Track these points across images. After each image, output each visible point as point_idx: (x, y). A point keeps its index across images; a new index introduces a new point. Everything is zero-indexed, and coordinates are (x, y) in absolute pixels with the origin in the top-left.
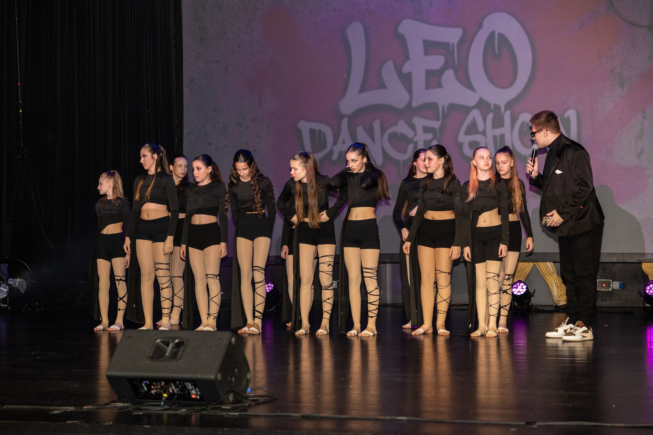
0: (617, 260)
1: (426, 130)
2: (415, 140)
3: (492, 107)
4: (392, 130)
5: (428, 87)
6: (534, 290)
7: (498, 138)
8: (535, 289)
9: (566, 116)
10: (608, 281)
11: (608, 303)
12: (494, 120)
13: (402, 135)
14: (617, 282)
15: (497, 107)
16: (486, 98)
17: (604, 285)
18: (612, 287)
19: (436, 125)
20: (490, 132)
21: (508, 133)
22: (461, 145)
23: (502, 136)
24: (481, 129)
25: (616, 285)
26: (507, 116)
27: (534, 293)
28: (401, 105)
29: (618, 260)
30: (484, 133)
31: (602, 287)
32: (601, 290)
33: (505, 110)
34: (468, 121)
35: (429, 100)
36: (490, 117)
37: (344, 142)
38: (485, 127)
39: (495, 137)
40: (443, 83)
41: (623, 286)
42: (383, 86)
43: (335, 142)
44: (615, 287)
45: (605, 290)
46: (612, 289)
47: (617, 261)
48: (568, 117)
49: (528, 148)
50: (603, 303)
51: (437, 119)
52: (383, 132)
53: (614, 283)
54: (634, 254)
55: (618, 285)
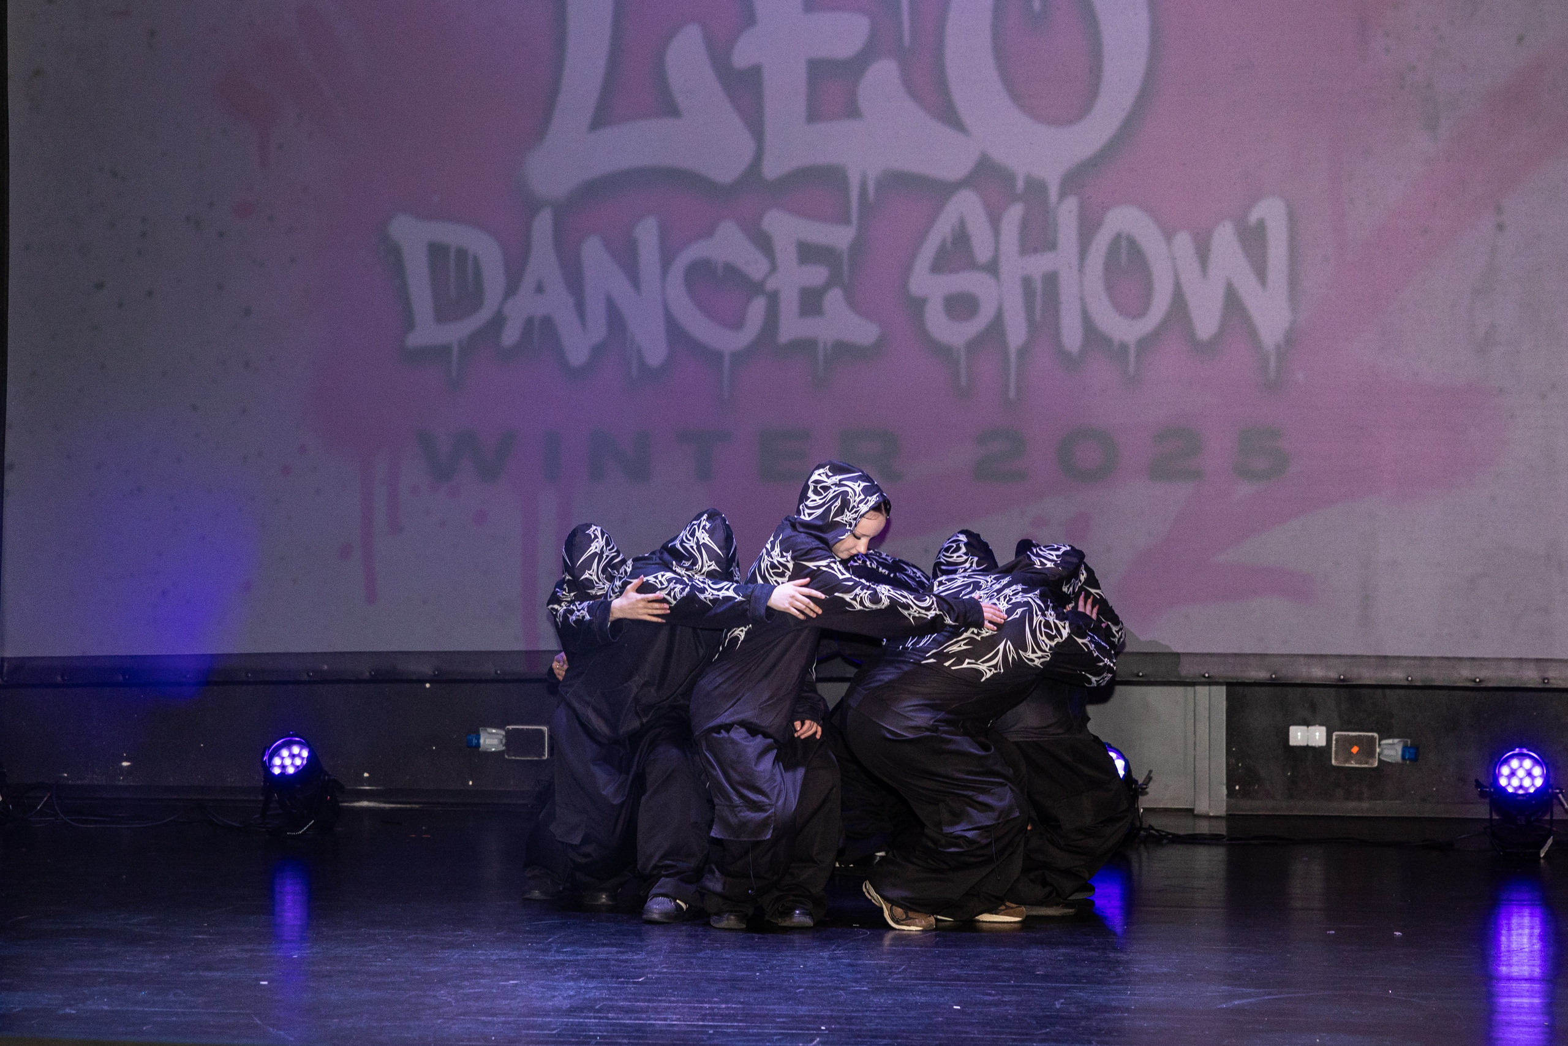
0: (1407, 679)
1: (808, 253)
2: (771, 285)
3: (1020, 184)
4: (696, 251)
5: (814, 115)
6: (1146, 773)
7: (1039, 286)
8: (1150, 772)
9: (1253, 217)
10: (1369, 737)
11: (1365, 805)
12: (1025, 226)
13: (731, 270)
14: (1396, 741)
15: (1036, 189)
16: (1000, 155)
17: (1355, 750)
18: (1379, 755)
19: (840, 237)
20: (1013, 265)
21: (1070, 268)
22: (918, 305)
23: (1051, 280)
24: (983, 254)
25: (1391, 750)
26: (1067, 214)
27: (1147, 785)
28: (725, 172)
29: (1410, 679)
30: (992, 268)
31: (1349, 756)
32: (1347, 765)
33: (1063, 195)
34: (943, 229)
35: (821, 160)
36: (1014, 214)
37: (540, 289)
38: (997, 250)
39: (1027, 283)
40: (864, 104)
41: (1413, 754)
42: (671, 110)
43: (511, 289)
44: (1386, 756)
45: (1357, 766)
46: (1379, 758)
47: (1406, 683)
48: (1261, 224)
49: (1134, 317)
50: (1352, 804)
51: (846, 221)
52: (666, 261)
53: (1384, 742)
54: (1460, 659)
55: (1399, 749)
